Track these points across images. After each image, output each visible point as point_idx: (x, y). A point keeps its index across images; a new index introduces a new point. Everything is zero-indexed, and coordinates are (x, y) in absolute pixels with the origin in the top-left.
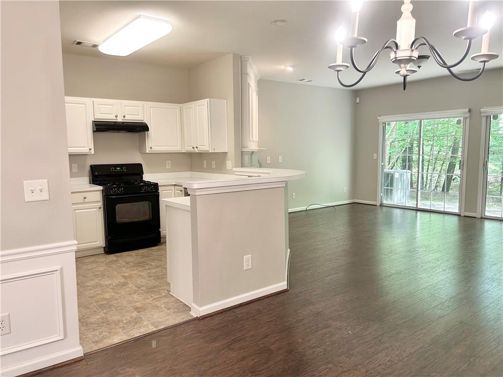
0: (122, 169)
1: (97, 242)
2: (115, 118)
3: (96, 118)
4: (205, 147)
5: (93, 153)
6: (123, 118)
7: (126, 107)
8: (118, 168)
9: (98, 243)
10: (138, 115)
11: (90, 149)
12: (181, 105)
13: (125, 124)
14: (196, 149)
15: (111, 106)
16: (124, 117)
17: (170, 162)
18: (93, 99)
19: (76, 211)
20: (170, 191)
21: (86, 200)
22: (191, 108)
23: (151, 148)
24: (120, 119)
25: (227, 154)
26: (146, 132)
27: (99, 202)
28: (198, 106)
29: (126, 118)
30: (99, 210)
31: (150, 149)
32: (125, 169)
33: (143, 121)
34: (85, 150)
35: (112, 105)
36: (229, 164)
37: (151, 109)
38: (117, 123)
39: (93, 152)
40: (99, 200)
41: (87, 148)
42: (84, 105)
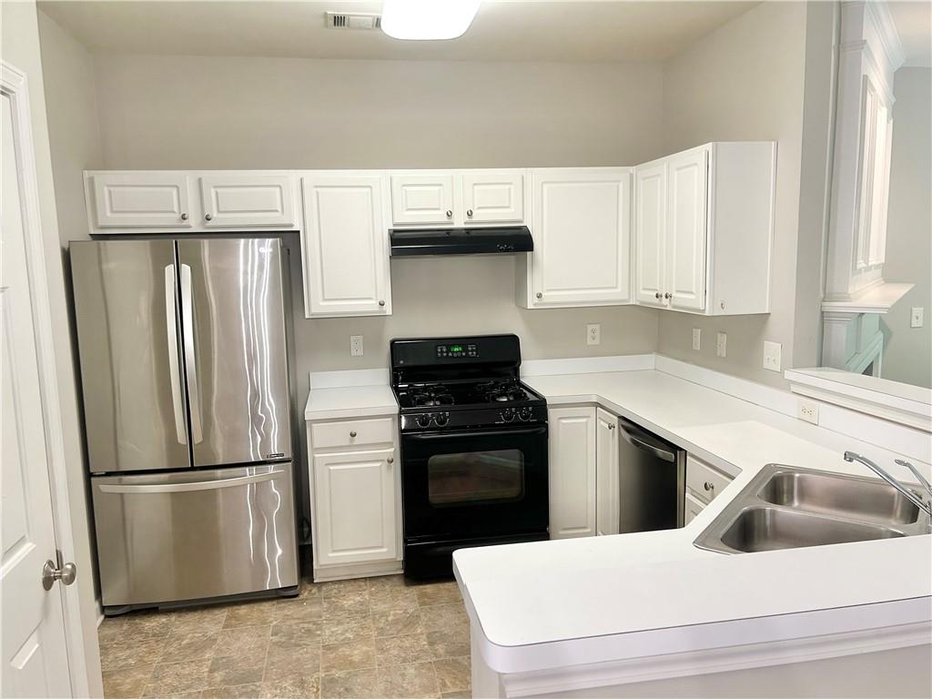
0: (465, 350)
1: (381, 547)
2: (445, 219)
3: (397, 221)
4: (692, 297)
5: (389, 312)
6: (467, 219)
7: (476, 187)
8: (457, 349)
9: (385, 550)
10: (508, 207)
11: (381, 304)
12: (632, 169)
13: (473, 233)
14: (665, 301)
15: (437, 188)
16: (470, 214)
17: (597, 327)
18: (390, 172)
19: (332, 468)
20: (584, 420)
21: (357, 440)
22: (659, 175)
23: (539, 296)
24: (459, 222)
25: (767, 319)
26: (529, 253)
27: (389, 444)
28: (678, 169)
29: (475, 218)
30: (389, 468)
31: (536, 300)
32: (472, 351)
33: (522, 222)
34: (370, 306)
35: (440, 185)
36: (773, 353)
37: (545, 186)
38: (452, 234)
39: (388, 309)
40: (390, 440)
41: (373, 302)
42: (369, 189)
